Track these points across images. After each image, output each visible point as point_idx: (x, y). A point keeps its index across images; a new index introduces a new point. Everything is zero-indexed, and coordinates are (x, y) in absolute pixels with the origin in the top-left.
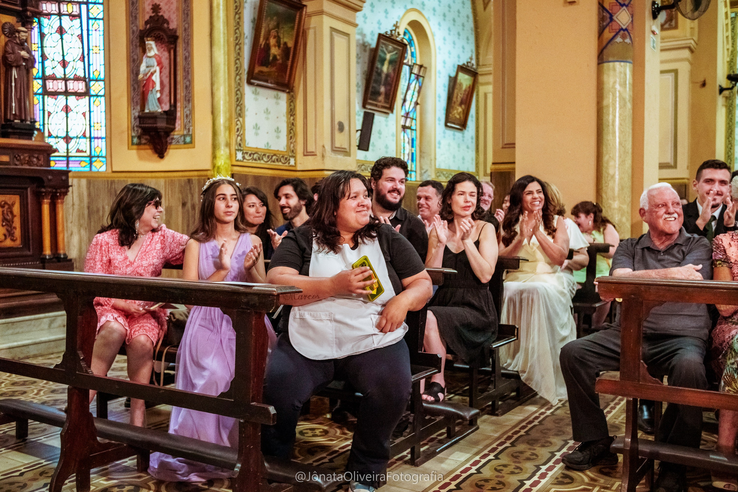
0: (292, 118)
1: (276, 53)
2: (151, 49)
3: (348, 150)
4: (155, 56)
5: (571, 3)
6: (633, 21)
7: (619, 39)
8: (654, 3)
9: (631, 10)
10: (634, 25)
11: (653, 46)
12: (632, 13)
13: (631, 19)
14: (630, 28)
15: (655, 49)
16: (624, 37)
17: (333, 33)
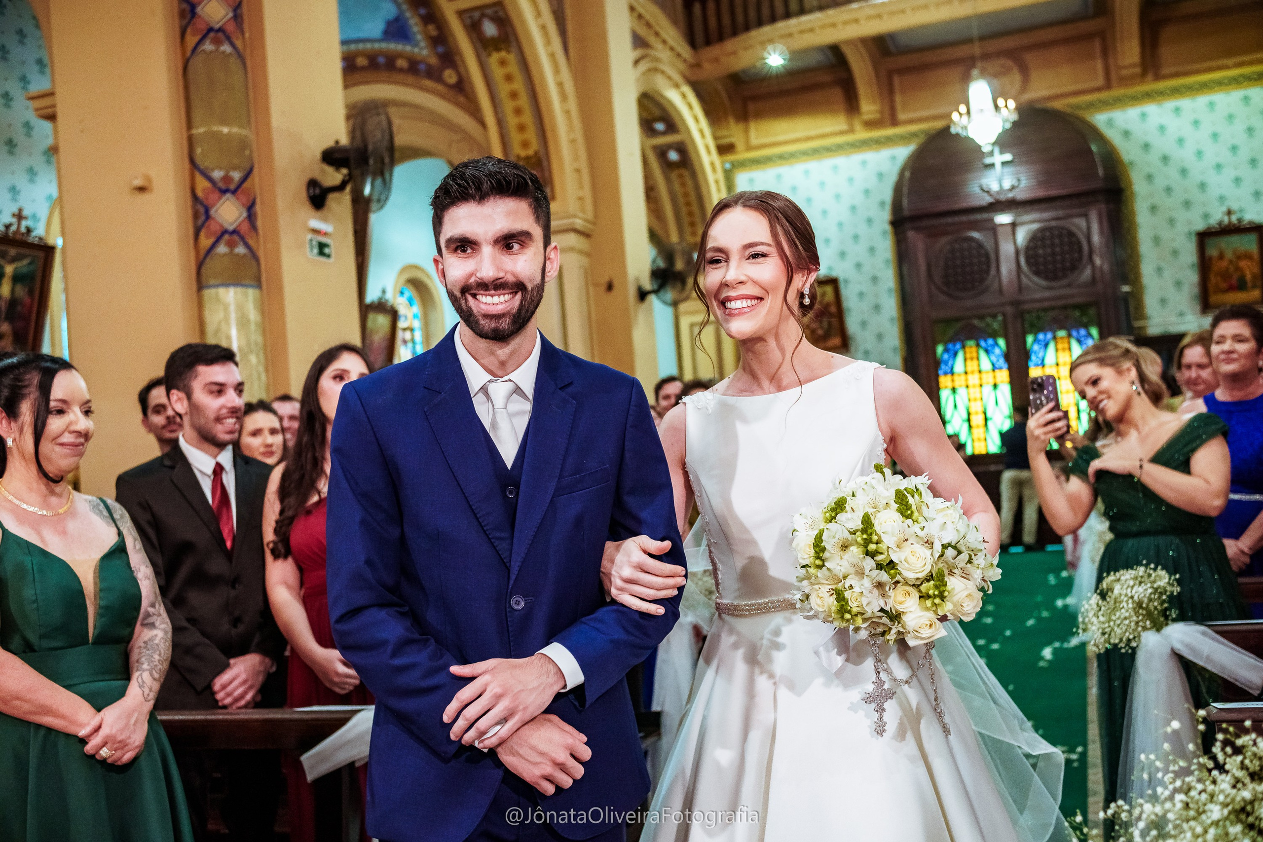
5: (141, 189)
6: (251, 216)
7: (222, 249)
8: (313, 183)
9: (244, 198)
10: (259, 223)
11: (321, 253)
12: (250, 204)
13: (245, 214)
14: (245, 228)
15: (329, 256)
16: (231, 245)
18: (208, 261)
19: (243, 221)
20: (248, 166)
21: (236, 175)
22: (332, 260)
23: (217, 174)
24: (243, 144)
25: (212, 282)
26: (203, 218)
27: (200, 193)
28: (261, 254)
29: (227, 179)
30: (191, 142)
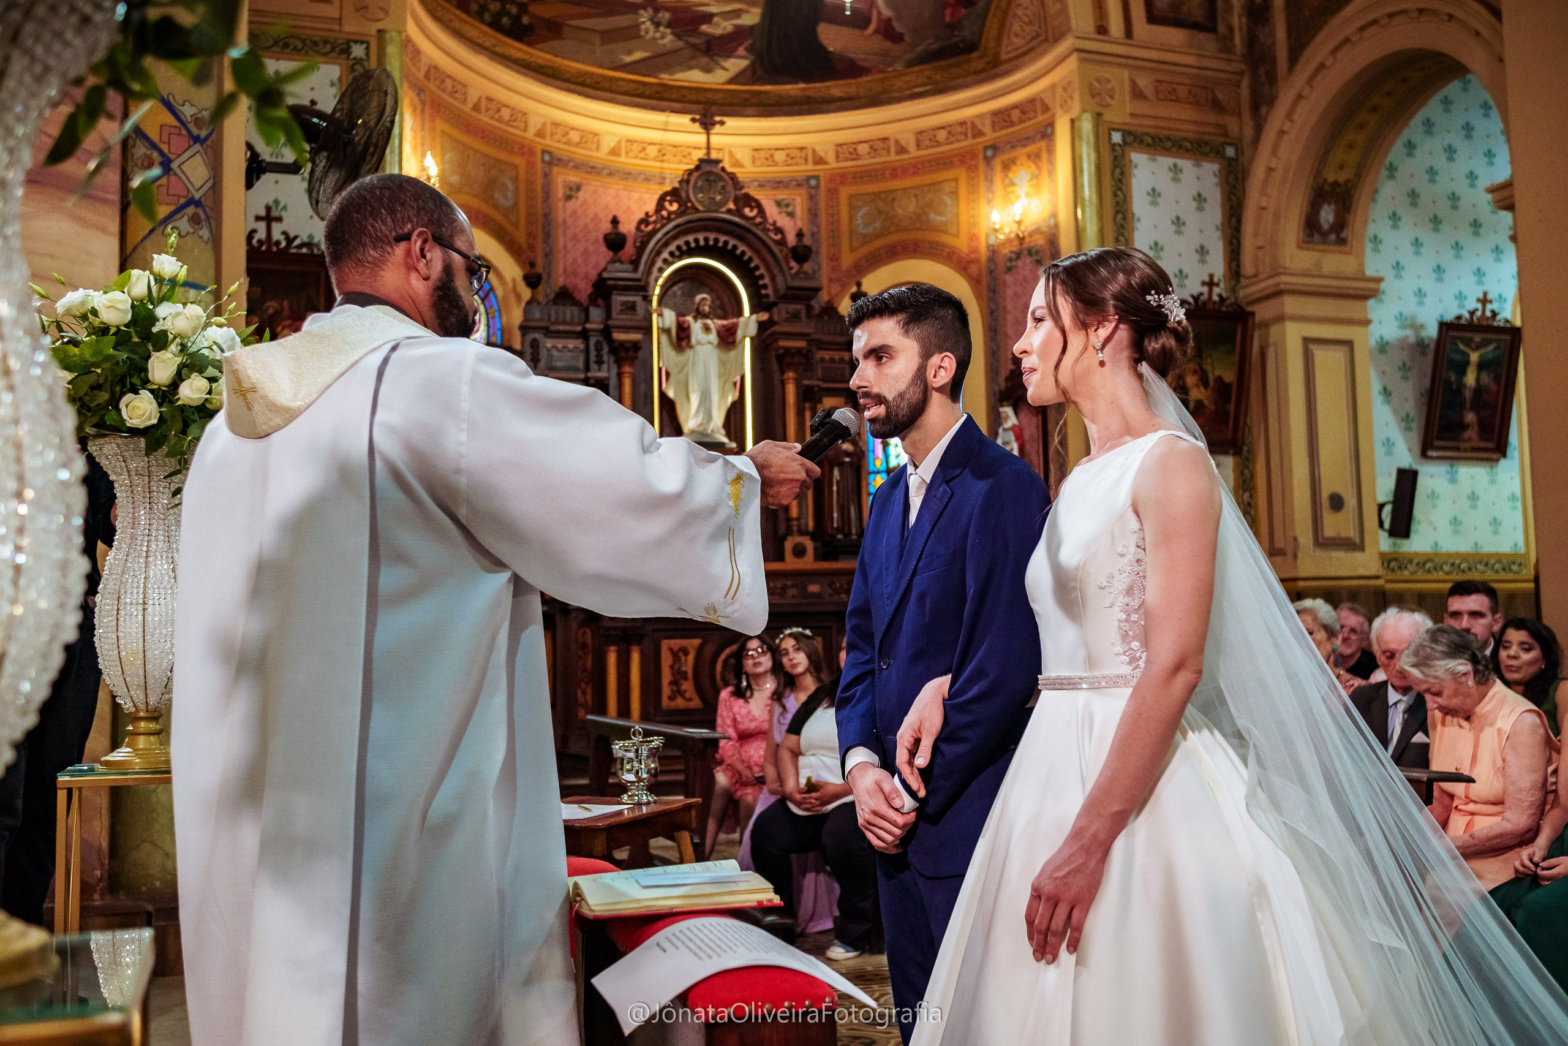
0: (1246, 495)
1: (1200, 397)
2: (1007, 417)
3: (1357, 540)
4: (1013, 428)
17: (1311, 346)
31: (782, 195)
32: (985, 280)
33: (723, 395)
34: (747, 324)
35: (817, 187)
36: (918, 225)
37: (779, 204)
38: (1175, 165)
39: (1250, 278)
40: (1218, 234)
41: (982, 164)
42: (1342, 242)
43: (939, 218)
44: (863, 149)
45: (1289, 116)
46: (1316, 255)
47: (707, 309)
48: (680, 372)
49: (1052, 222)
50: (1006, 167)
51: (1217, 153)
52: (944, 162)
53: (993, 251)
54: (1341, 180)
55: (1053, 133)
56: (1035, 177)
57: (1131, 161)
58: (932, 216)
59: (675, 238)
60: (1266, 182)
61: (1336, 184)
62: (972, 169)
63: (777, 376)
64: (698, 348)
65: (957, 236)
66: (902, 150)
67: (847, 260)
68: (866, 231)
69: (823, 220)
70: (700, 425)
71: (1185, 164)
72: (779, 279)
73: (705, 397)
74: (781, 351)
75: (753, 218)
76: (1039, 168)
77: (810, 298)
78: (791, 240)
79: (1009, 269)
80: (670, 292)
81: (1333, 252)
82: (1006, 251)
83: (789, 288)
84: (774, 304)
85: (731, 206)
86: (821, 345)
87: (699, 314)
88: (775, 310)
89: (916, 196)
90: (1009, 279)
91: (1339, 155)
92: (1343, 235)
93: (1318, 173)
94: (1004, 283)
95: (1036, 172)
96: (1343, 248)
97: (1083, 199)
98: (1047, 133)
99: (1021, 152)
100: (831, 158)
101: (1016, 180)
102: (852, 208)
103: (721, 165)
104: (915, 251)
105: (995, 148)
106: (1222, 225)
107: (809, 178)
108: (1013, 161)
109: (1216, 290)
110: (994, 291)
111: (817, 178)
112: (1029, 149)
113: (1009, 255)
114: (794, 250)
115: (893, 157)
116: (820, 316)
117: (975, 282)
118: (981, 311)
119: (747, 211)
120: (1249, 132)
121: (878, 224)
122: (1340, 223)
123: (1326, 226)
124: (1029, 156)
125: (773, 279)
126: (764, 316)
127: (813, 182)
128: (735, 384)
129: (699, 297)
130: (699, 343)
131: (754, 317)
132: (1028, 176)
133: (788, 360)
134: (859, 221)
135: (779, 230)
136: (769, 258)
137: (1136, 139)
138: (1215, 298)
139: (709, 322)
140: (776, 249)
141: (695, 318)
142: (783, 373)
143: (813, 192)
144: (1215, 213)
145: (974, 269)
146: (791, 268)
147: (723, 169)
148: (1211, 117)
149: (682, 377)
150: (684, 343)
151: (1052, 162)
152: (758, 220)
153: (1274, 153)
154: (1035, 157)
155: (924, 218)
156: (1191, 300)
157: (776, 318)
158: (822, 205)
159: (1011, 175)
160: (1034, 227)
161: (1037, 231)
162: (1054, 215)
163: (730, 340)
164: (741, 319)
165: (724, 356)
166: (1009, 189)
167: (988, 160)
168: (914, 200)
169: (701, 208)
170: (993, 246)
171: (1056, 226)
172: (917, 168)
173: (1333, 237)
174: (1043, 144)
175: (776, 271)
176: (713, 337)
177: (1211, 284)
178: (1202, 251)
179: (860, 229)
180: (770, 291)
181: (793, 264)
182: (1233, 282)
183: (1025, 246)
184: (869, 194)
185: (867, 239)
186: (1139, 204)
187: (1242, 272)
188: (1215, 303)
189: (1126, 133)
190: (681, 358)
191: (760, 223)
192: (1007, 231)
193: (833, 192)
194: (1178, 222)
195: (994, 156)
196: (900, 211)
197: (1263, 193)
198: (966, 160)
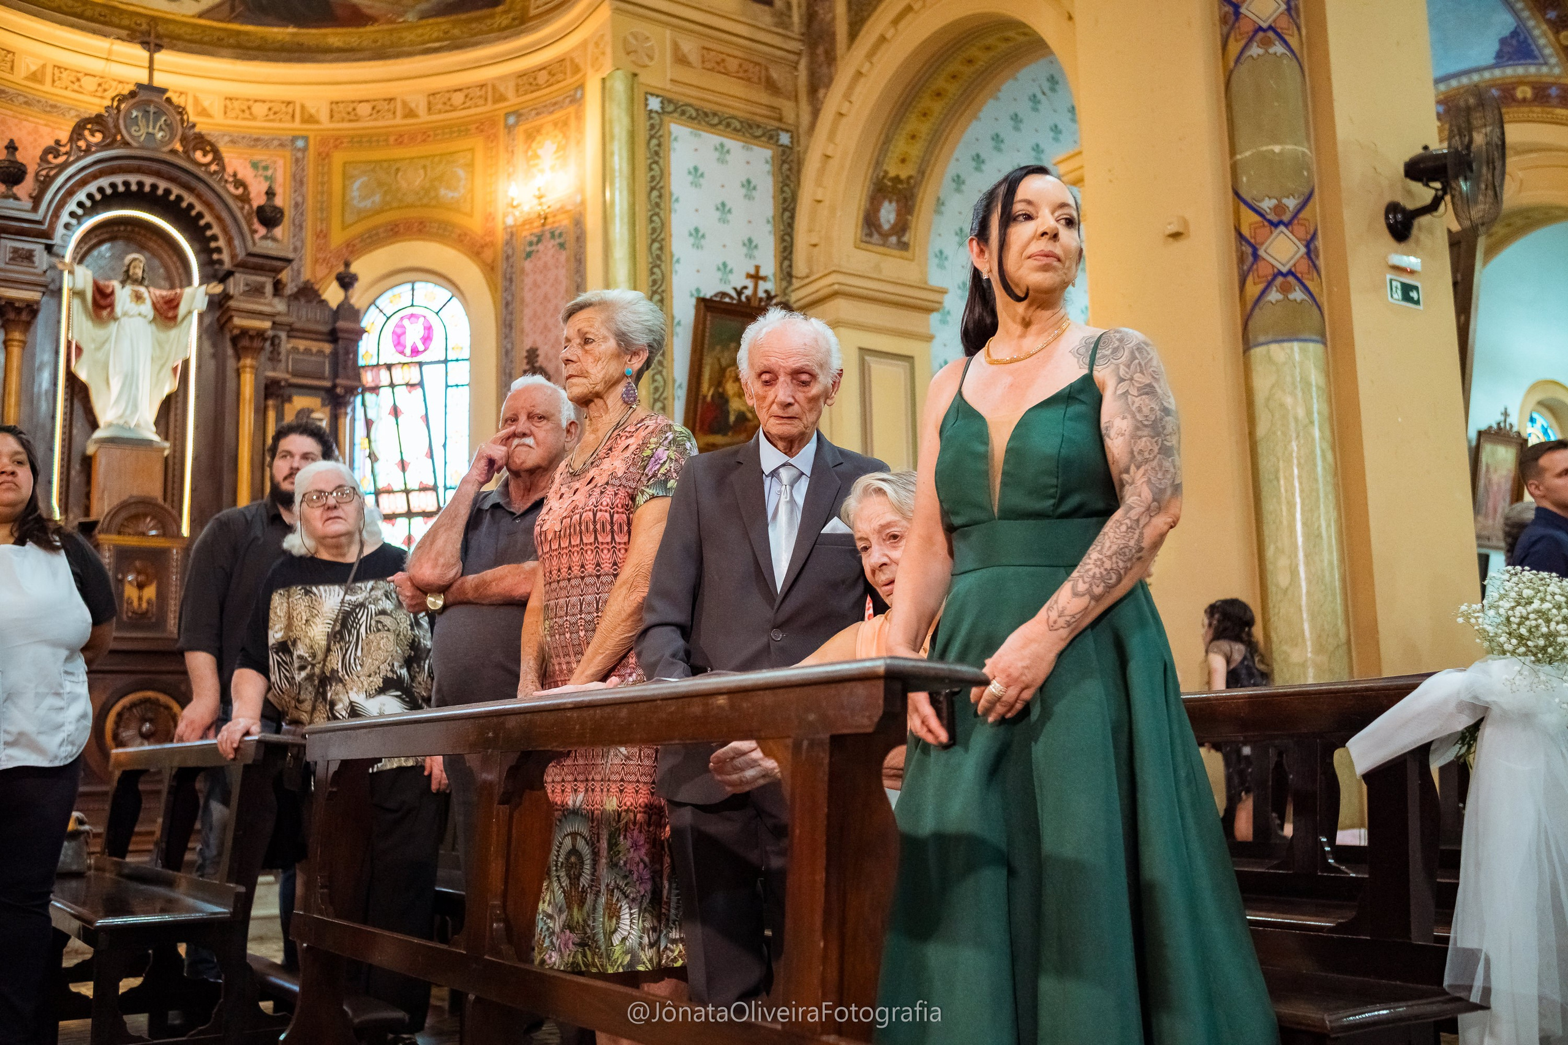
5: (1176, 236)
6: (1311, 253)
7: (1274, 296)
8: (1393, 208)
9: (1301, 231)
10: (1321, 262)
11: (1407, 298)
12: (1309, 237)
13: (1303, 250)
14: (1303, 267)
15: (1417, 302)
16: (1285, 290)
17: (867, 358)
18: (1257, 311)
19: (1302, 257)
20: (1307, 191)
21: (1291, 203)
22: (1421, 307)
23: (1267, 205)
24: (1300, 165)
25: (1262, 339)
26: (1251, 259)
27: (1246, 231)
28: (1324, 301)
29: (1279, 208)
30: (1234, 170)
31: (260, 156)
32: (501, 265)
33: (157, 383)
34: (193, 297)
35: (305, 150)
36: (425, 201)
37: (255, 166)
38: (722, 145)
39: (802, 278)
40: (769, 227)
41: (502, 132)
42: (904, 246)
43: (450, 194)
44: (364, 109)
45: (847, 97)
46: (873, 258)
47: (139, 272)
48: (99, 348)
49: (578, 199)
50: (530, 137)
51: (770, 137)
52: (460, 130)
53: (512, 234)
54: (903, 175)
55: (583, 96)
56: (562, 148)
57: (670, 133)
58: (443, 192)
59: (95, 176)
60: (822, 171)
61: (897, 179)
62: (492, 138)
63: (231, 363)
64: (124, 320)
65: (471, 215)
66: (410, 113)
67: (337, 238)
68: (362, 205)
69: (310, 188)
70: (121, 417)
71: (734, 145)
72: (237, 242)
73: (130, 381)
74: (236, 332)
75: (208, 165)
76: (565, 136)
77: (278, 271)
78: (258, 199)
79: (529, 255)
80: (95, 253)
81: (894, 256)
82: (526, 234)
83: (250, 254)
84: (230, 274)
85: (178, 147)
86: (293, 332)
87: (127, 278)
88: (231, 280)
89: (424, 167)
90: (528, 265)
91: (900, 146)
92: (905, 239)
93: (878, 164)
94: (523, 271)
95: (564, 142)
96: (904, 254)
97: (613, 170)
98: (576, 97)
99: (547, 119)
100: (324, 116)
101: (540, 152)
102: (346, 177)
103: (168, 95)
104: (420, 231)
105: (518, 114)
106: (774, 217)
107: (294, 139)
108: (538, 130)
109: (763, 286)
110: (511, 280)
111: (306, 139)
112: (559, 115)
113: (529, 238)
114: (260, 209)
115: (398, 121)
116: (295, 297)
117: (489, 269)
118: (495, 303)
119: (198, 155)
120: (805, 119)
121: (377, 198)
122: (901, 228)
123: (886, 227)
124: (555, 124)
125: (230, 241)
126: (217, 289)
127: (300, 144)
128: (175, 369)
129: (129, 257)
130: (125, 314)
131: (204, 287)
132: (554, 147)
133: (245, 342)
134: (356, 194)
135: (239, 183)
136: (224, 214)
137: (674, 108)
138: (761, 294)
139: (142, 289)
140: (234, 205)
141: (123, 283)
142: (238, 358)
143: (300, 155)
144: (765, 204)
145: (488, 254)
146: (254, 232)
147: (168, 100)
148: (764, 98)
149: (100, 355)
150: (105, 313)
151: (580, 130)
152: (213, 168)
153: (831, 136)
154: (563, 125)
155: (432, 194)
156: (734, 294)
157: (231, 291)
158: (310, 170)
159: (534, 145)
160: (558, 206)
161: (562, 210)
162: (581, 190)
163: (170, 314)
164: (188, 291)
165: (162, 336)
166: (532, 163)
167: (509, 129)
168: (422, 172)
169: (134, 144)
170: (511, 227)
171: (583, 203)
172: (425, 135)
173: (893, 239)
174: (572, 109)
175: (234, 232)
176: (147, 308)
177: (756, 277)
178: (750, 244)
179: (355, 202)
180: (225, 257)
181: (257, 225)
182: (784, 284)
183: (547, 227)
184: (370, 162)
185: (363, 215)
186: (678, 182)
187: (794, 273)
188: (761, 300)
189: (666, 101)
190: (100, 333)
191: (215, 172)
192: (526, 208)
193: (324, 157)
194: (723, 208)
195: (517, 124)
196: (404, 184)
197: (819, 183)
198: (485, 127)
